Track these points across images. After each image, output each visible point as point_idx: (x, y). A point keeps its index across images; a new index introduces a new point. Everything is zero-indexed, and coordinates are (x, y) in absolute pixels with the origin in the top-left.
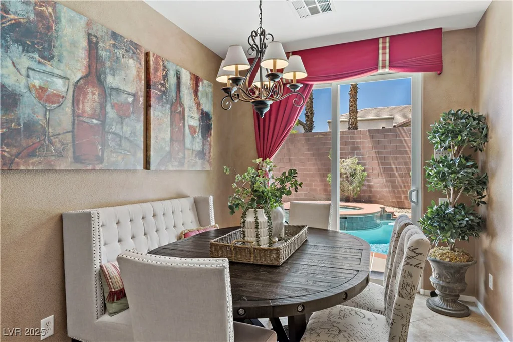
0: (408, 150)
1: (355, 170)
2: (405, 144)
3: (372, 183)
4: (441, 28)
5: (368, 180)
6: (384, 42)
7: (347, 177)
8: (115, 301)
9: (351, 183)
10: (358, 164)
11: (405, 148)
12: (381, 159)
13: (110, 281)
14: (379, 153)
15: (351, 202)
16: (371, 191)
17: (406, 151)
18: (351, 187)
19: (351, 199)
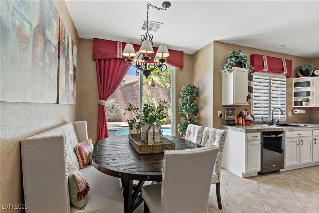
0: (137, 96)
1: (114, 105)
2: (136, 94)
3: (121, 112)
4: (183, 52)
5: (120, 111)
7: (110, 109)
8: (83, 198)
9: (112, 112)
10: (115, 102)
11: (136, 96)
12: (125, 100)
13: (79, 184)
14: (125, 97)
15: (111, 122)
16: (121, 116)
17: (137, 97)
18: (112, 114)
19: (111, 121)
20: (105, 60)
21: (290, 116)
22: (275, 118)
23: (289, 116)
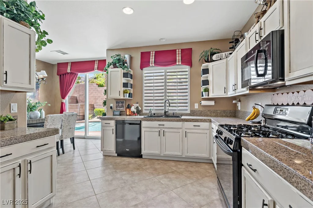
6: (97, 62)
20: (63, 75)
21: (197, 108)
22: (169, 110)
23: (195, 108)
